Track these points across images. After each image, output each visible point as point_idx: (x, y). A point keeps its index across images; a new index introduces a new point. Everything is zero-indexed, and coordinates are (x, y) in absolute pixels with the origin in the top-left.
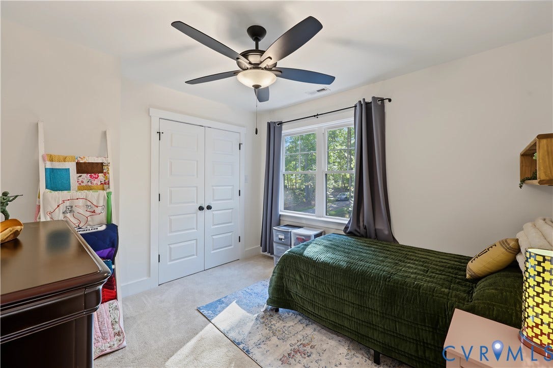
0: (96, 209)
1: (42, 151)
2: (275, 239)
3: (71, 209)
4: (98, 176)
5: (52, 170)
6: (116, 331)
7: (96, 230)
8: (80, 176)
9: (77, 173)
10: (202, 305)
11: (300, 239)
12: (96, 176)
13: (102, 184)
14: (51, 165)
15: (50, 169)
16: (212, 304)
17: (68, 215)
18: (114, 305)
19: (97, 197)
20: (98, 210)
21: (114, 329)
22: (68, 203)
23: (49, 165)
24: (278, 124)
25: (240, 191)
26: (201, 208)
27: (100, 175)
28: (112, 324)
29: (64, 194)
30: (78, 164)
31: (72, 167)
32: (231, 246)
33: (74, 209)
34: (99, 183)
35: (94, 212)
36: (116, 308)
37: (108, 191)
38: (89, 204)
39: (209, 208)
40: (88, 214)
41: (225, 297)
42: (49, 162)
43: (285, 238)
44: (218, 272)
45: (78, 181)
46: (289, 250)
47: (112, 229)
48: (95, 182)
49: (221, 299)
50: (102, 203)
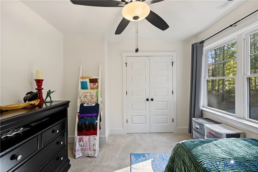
0: (93, 97)
1: (81, 75)
2: (194, 127)
3: (85, 96)
4: (96, 84)
5: (83, 82)
6: (94, 149)
7: (91, 105)
8: (91, 84)
9: (90, 83)
10: (134, 153)
11: (211, 133)
12: (95, 84)
13: (97, 87)
14: (83, 80)
15: (82, 82)
16: (139, 154)
17: (85, 98)
18: (95, 137)
19: (94, 92)
20: (94, 97)
21: (93, 147)
22: (85, 94)
23: (82, 80)
24: (200, 44)
25: (173, 91)
26: (147, 100)
27: (96, 83)
28: (93, 145)
29: (85, 91)
30: (90, 79)
31: (88, 80)
32: (167, 123)
33: (87, 96)
34: (96, 87)
35: (92, 98)
36: (95, 139)
37: (98, 90)
38: (91, 95)
39: (152, 100)
40: (91, 99)
41: (148, 154)
42: (82, 79)
43: (200, 128)
44: (155, 137)
45: (90, 86)
46: (183, 141)
47: (97, 105)
48: (95, 86)
49: (145, 154)
50: (95, 95)
